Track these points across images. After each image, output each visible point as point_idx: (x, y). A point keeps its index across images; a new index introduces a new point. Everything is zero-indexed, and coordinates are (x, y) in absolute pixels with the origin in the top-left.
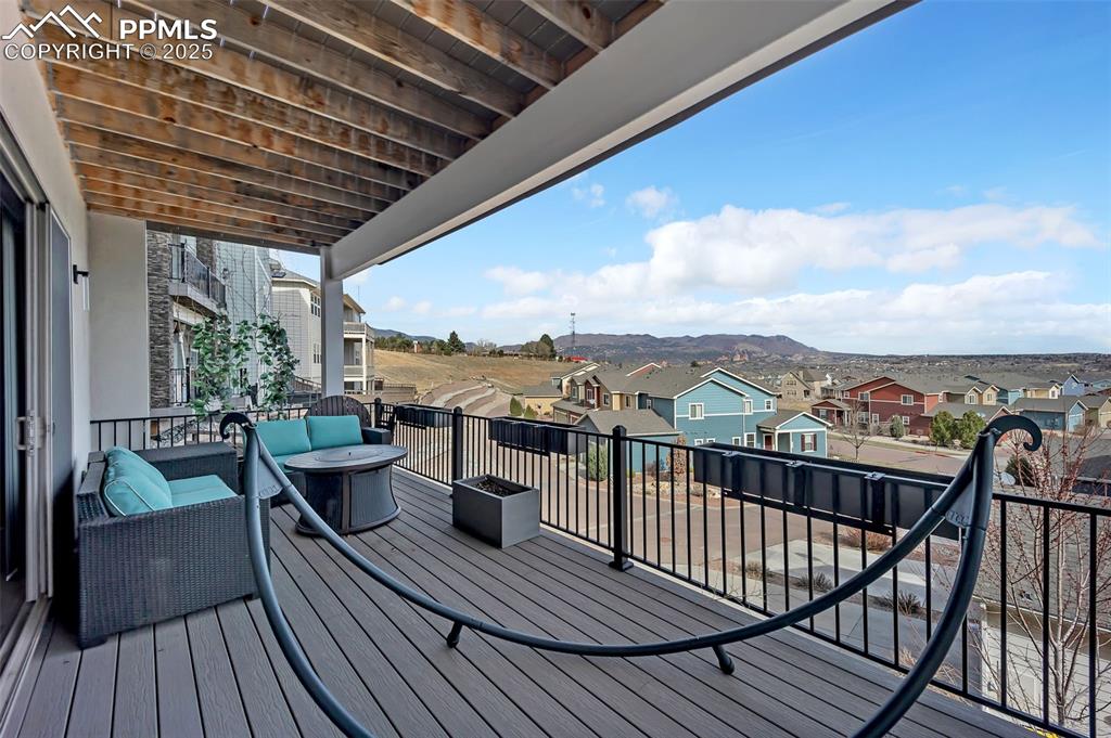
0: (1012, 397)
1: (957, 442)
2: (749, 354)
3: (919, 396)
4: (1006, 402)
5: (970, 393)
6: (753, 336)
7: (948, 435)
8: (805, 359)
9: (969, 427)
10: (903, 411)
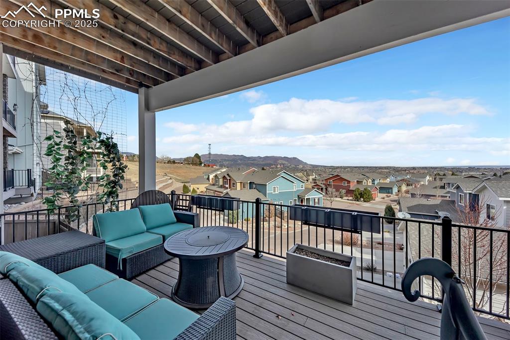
0: (376, 182)
1: (362, 199)
2: (283, 164)
3: (349, 182)
4: (374, 184)
5: (365, 181)
6: (285, 157)
7: (359, 197)
8: (303, 167)
9: (366, 193)
10: (343, 188)
